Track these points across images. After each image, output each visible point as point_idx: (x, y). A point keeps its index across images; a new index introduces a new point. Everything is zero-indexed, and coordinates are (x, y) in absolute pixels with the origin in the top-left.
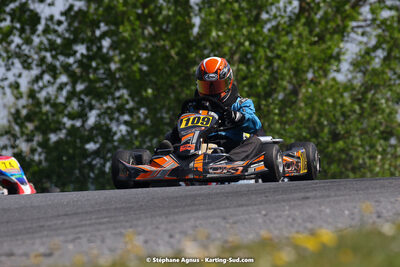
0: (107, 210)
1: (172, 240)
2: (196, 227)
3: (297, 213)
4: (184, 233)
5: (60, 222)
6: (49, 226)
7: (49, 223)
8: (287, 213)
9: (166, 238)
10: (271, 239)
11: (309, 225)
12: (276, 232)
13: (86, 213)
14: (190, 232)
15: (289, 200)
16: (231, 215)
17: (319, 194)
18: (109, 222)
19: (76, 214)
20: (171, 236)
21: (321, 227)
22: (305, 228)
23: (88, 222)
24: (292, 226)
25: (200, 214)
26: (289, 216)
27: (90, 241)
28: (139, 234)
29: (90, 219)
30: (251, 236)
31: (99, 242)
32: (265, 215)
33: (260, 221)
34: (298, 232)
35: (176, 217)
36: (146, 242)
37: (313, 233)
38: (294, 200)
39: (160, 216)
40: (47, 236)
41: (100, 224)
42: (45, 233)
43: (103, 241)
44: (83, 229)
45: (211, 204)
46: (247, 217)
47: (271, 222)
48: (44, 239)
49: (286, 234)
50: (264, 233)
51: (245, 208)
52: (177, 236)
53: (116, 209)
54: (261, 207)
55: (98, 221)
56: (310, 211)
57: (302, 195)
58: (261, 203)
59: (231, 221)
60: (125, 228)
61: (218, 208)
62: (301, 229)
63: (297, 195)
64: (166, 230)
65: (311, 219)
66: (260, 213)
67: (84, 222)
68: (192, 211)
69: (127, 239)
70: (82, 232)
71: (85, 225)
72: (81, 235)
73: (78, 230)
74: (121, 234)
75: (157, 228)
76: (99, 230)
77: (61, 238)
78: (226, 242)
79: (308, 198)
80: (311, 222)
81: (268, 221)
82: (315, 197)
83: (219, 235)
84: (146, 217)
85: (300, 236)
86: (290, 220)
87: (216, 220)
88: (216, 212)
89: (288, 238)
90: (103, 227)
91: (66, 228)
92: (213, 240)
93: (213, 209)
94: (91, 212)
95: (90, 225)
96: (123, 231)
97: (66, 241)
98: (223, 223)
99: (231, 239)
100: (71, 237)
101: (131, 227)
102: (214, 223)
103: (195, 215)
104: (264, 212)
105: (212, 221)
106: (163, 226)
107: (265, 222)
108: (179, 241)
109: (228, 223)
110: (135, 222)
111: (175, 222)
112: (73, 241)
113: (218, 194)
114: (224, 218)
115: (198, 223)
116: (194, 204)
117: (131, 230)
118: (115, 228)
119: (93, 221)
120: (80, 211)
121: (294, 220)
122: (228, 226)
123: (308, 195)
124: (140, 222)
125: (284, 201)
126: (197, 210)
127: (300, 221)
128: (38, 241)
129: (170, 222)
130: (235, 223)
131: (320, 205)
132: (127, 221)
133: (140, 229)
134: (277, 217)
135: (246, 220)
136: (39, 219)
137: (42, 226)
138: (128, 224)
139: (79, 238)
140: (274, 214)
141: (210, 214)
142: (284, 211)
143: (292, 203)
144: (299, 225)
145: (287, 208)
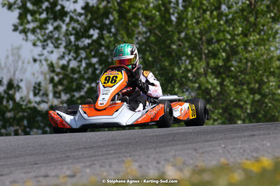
0: (114, 145)
1: (159, 166)
2: (176, 156)
3: (247, 146)
4: (167, 160)
5: (80, 153)
6: (73, 156)
7: (73, 154)
8: (239, 146)
9: (155, 164)
10: (228, 164)
11: (255, 155)
12: (232, 160)
13: (99, 147)
14: (172, 160)
15: (241, 137)
16: (200, 148)
17: (262, 133)
18: (115, 153)
19: (92, 147)
20: (158, 163)
21: (263, 156)
22: (252, 156)
23: (100, 153)
24: (243, 155)
25: (179, 147)
26: (240, 148)
27: (101, 166)
28: (136, 161)
29: (102, 151)
30: (214, 163)
31: (107, 167)
32: (224, 148)
33: (221, 151)
34: (247, 159)
35: (162, 149)
36: (140, 167)
37: (257, 160)
38: (244, 137)
39: (150, 148)
40: (71, 163)
41: (109, 154)
42: (71, 161)
43: (110, 166)
44: (97, 158)
45: (186, 140)
46: (211, 148)
47: (229, 152)
48: (70, 166)
49: (239, 161)
50: (223, 160)
51: (210, 143)
52: (163, 163)
53: (120, 144)
54: (221, 142)
55: (107, 152)
56: (256, 145)
57: (251, 133)
58: (221, 139)
59: (200, 152)
60: (126, 157)
61: (191, 143)
62: (249, 157)
63: (246, 134)
64: (154, 159)
65: (256, 150)
66: (221, 146)
67: (96, 154)
68: (173, 145)
69: (127, 165)
70: (95, 160)
71: (98, 155)
72: (95, 162)
73: (93, 158)
74: (123, 161)
75: (148, 157)
76: (107, 159)
77: (82, 164)
78: (196, 166)
79: (254, 135)
80: (257, 152)
81: (226, 152)
82: (259, 135)
83: (192, 162)
84: (141, 149)
85: (249, 162)
86: (242, 151)
87: (190, 151)
88: (190, 146)
89: (240, 164)
90: (110, 157)
91: (85, 158)
92: (188, 165)
93: (187, 144)
94: (103, 146)
95: (102, 155)
96: (125, 159)
97: (85, 167)
98: (194, 154)
99: (200, 164)
100: (88, 164)
101: (130, 156)
102: (188, 153)
103: (175, 147)
104: (223, 146)
105: (186, 152)
106: (152, 156)
107: (224, 152)
108: (164, 166)
109: (198, 153)
110: (133, 153)
111: (161, 152)
112: (90, 166)
113: (191, 133)
114: (195, 150)
115: (177, 153)
116: (173, 140)
117: (130, 159)
118: (119, 157)
119: (104, 152)
120: (94, 145)
121: (244, 151)
122: (198, 155)
123: (254, 133)
124: (136, 153)
125: (237, 137)
126: (176, 145)
127: (249, 152)
128: (65, 167)
129: (157, 153)
130: (203, 153)
131: (263, 140)
132: (128, 153)
133: (137, 158)
134: (232, 149)
135: (211, 151)
136: (66, 151)
137: (68, 157)
138: (128, 155)
139: (94, 164)
140: (230, 147)
141: (185, 147)
142: (237, 145)
143: (244, 139)
144: (248, 154)
145: (240, 142)
